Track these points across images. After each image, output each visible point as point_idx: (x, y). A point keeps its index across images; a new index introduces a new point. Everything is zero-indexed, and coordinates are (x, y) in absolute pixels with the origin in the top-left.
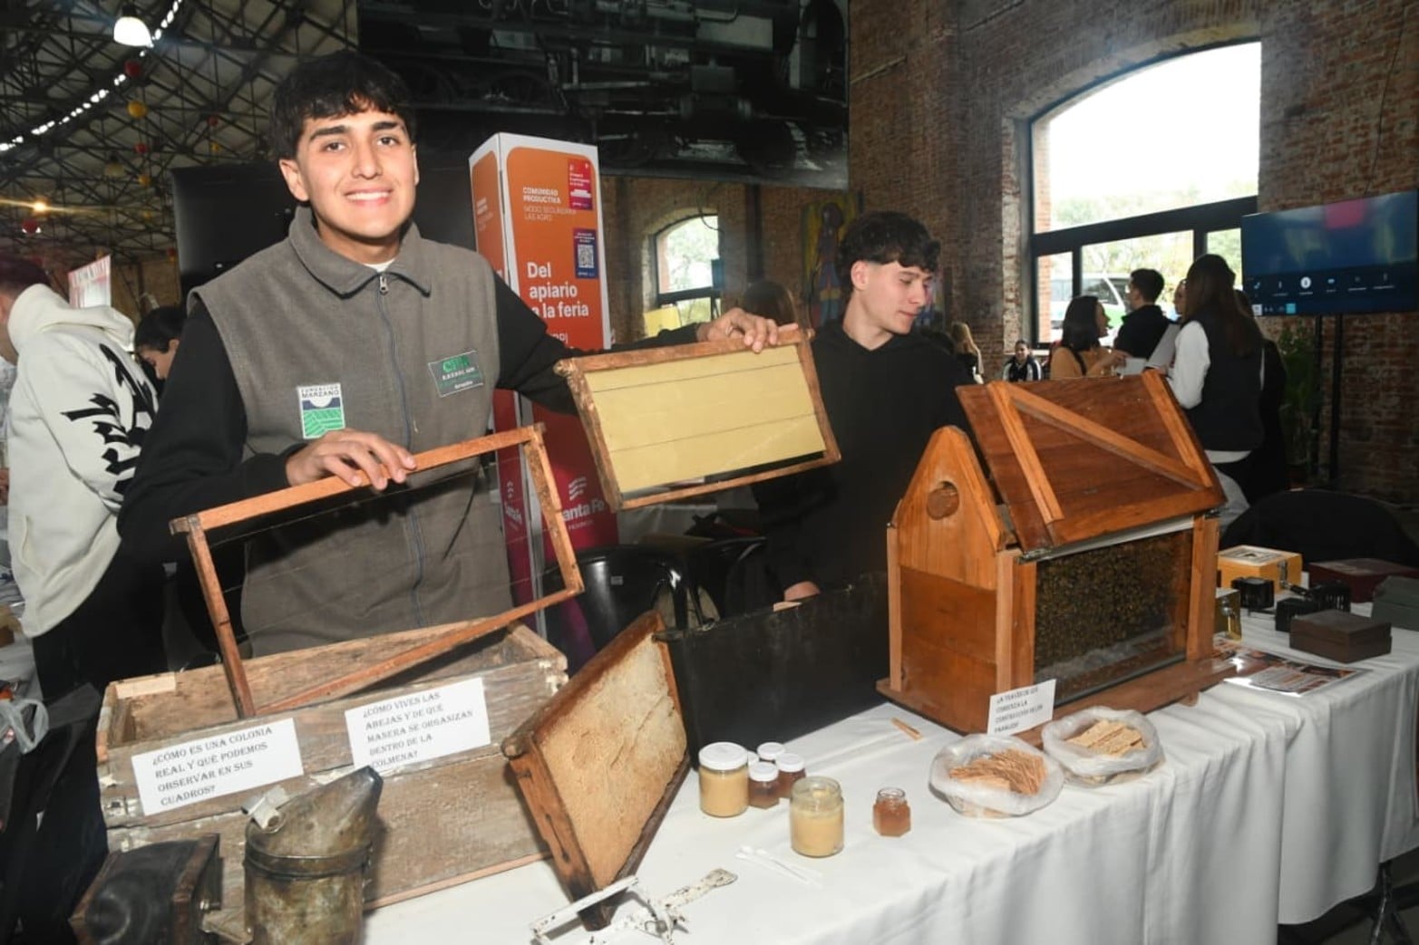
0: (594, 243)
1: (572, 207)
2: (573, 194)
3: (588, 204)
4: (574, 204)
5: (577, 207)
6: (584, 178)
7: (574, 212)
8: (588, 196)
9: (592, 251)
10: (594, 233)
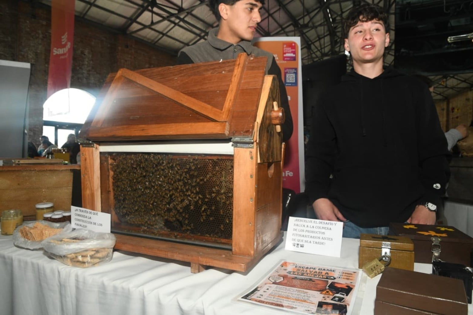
0: (296, 73)
1: (284, 60)
2: (285, 55)
3: (294, 59)
4: (286, 59)
5: (286, 60)
6: (292, 49)
7: (285, 62)
8: (294, 55)
9: (294, 76)
10: (296, 69)
